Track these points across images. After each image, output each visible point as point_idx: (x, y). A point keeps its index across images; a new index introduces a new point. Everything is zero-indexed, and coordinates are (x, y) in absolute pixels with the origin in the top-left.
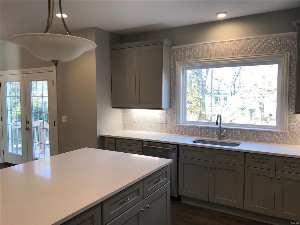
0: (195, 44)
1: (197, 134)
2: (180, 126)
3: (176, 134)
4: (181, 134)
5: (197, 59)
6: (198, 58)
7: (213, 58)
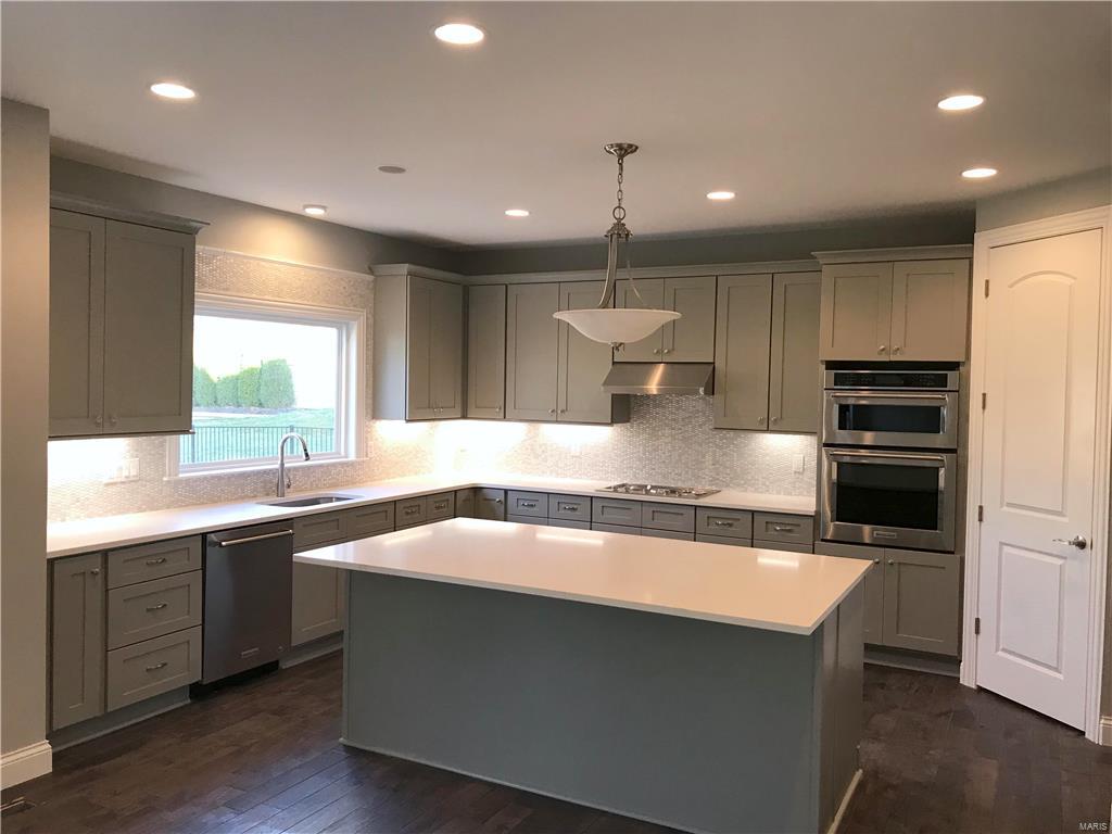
0: (216, 249)
1: (220, 497)
2: (180, 481)
3: (168, 508)
4: (181, 506)
5: (222, 292)
6: (224, 289)
7: (254, 295)
